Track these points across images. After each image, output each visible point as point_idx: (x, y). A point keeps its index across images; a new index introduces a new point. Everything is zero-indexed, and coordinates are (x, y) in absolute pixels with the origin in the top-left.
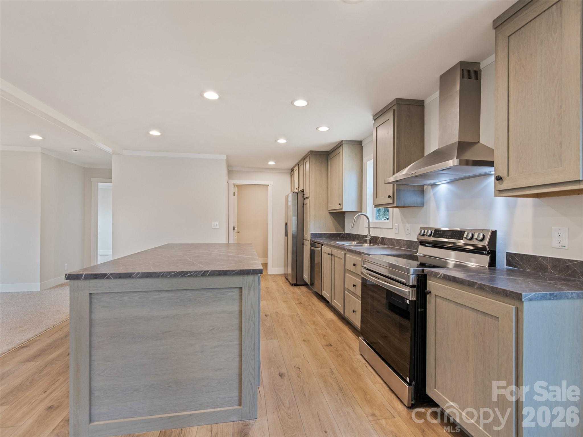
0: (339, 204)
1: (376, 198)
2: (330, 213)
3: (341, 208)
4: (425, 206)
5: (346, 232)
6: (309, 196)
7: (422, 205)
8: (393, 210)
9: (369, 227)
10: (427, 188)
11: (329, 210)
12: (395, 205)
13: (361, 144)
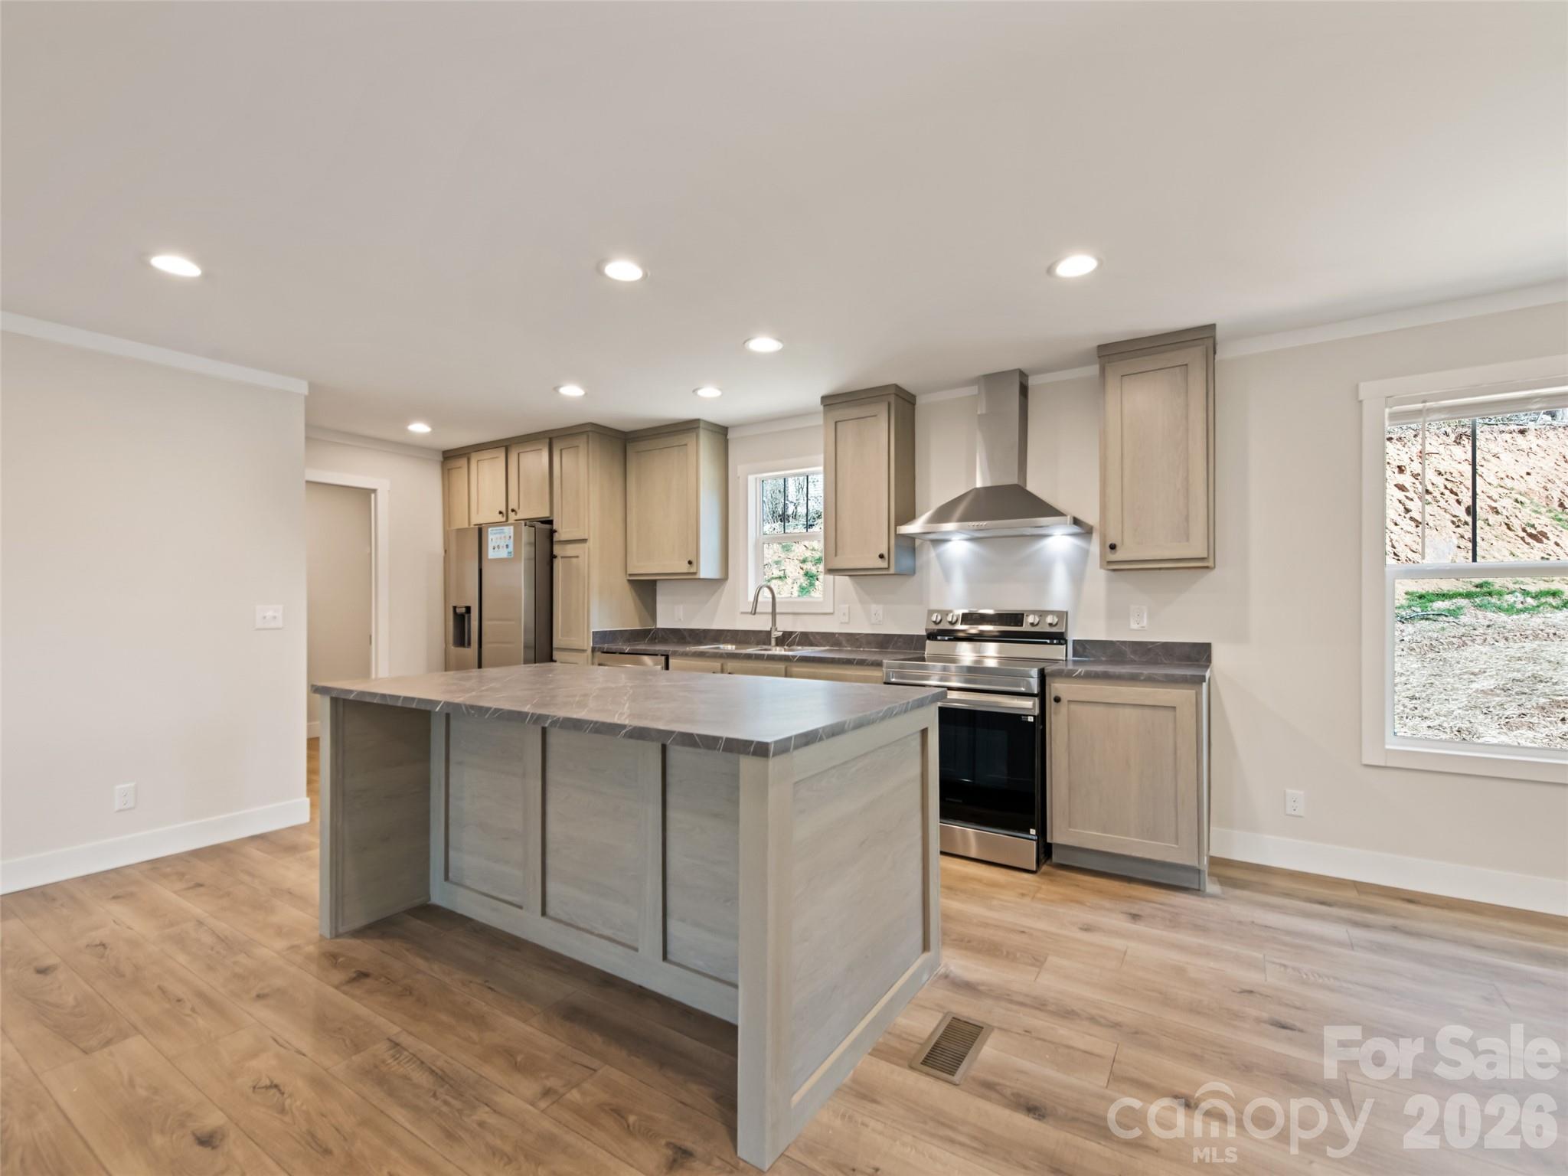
0: (690, 563)
1: (836, 555)
2: (629, 580)
3: (695, 571)
4: (916, 575)
5: (659, 626)
6: (586, 538)
7: (911, 572)
8: (834, 579)
9: (774, 613)
10: (922, 544)
11: (630, 575)
12: (892, 571)
13: (726, 435)
